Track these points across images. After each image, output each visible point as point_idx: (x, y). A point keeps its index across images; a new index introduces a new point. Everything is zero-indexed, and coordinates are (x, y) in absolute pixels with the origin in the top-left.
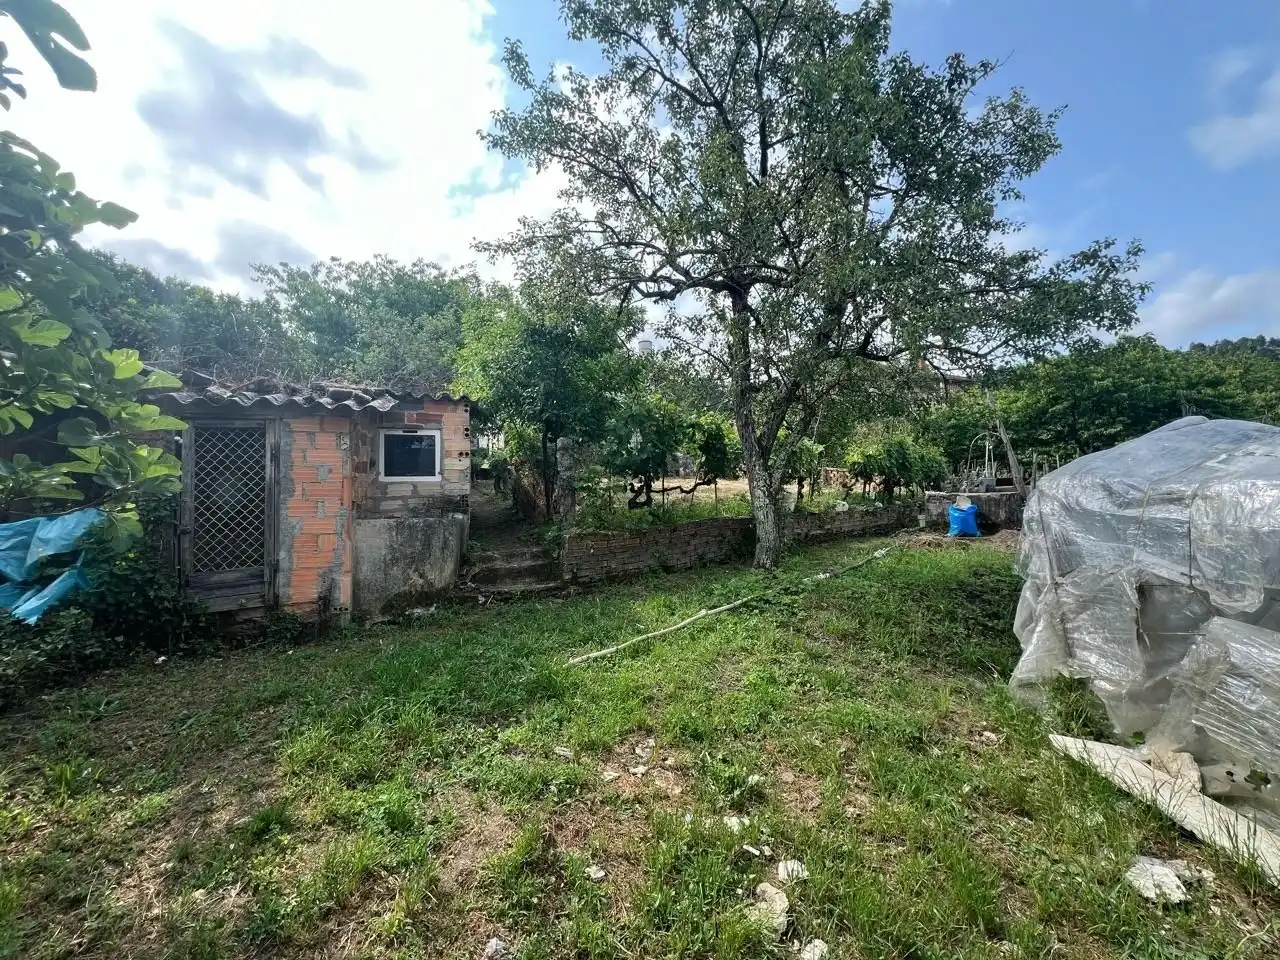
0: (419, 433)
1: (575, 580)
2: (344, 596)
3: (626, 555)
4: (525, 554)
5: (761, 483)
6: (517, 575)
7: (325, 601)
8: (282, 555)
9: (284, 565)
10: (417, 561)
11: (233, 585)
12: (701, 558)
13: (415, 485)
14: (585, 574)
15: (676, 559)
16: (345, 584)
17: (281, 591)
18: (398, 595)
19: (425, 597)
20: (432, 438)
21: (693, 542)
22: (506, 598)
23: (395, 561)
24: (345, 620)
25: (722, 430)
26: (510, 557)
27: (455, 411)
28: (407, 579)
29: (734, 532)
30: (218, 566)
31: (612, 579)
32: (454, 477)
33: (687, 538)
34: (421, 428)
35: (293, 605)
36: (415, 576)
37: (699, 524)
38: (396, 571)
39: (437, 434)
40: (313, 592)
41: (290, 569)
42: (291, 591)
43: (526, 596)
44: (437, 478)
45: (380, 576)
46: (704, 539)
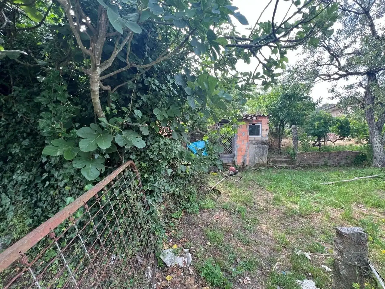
0: (256, 125)
1: (299, 165)
2: (247, 163)
3: (315, 160)
4: (282, 157)
5: (378, 139)
6: (282, 162)
7: (244, 163)
8: (236, 152)
9: (236, 154)
10: (261, 156)
11: (227, 157)
12: (339, 163)
13: (254, 138)
14: (302, 164)
15: (330, 163)
16: (247, 159)
17: (235, 160)
18: (257, 164)
19: (263, 165)
20: (259, 126)
21: (337, 158)
22: (282, 168)
23: (257, 155)
24: (248, 168)
25: (348, 121)
26: (278, 158)
27: (265, 119)
28: (259, 160)
29: (352, 156)
30: (224, 153)
31: (310, 166)
32: (264, 136)
33: (335, 157)
34: (256, 123)
35: (237, 163)
36: (261, 160)
37: (340, 152)
38: (257, 158)
39: (260, 125)
40: (241, 161)
41: (237, 155)
42: (237, 160)
43: (287, 168)
44: (260, 136)
45: (253, 159)
46: (341, 158)
